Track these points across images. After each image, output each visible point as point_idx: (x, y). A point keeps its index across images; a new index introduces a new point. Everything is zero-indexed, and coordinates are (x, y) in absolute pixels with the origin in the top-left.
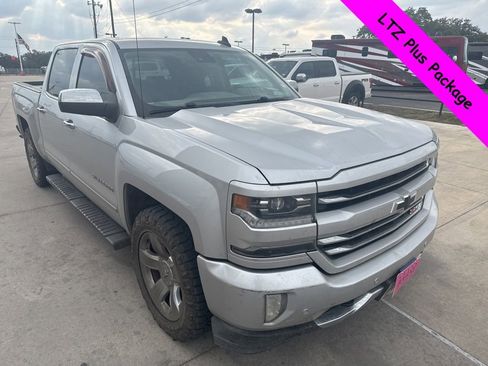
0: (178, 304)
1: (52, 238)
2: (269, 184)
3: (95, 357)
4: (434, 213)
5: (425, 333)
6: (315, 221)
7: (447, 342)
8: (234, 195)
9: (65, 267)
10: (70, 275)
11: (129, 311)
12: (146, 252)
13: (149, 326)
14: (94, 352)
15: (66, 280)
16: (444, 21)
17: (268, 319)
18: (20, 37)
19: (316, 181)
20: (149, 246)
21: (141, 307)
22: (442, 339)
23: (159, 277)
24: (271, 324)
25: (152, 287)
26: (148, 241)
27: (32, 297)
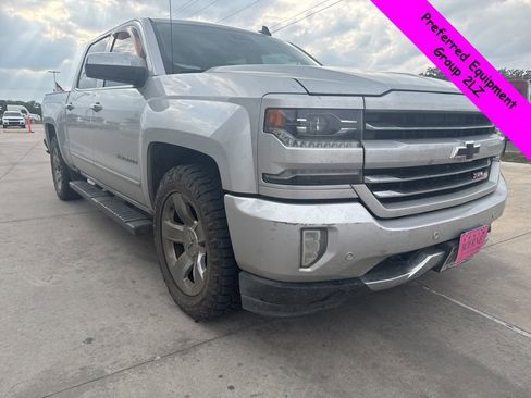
0: (202, 271)
1: (69, 239)
2: (308, 93)
3: (102, 333)
4: (502, 187)
5: (497, 325)
6: (361, 146)
7: (525, 334)
8: (267, 109)
9: (81, 261)
10: (85, 267)
11: (147, 297)
12: (169, 223)
13: (169, 310)
14: (102, 330)
15: (79, 271)
16: (504, 71)
17: (304, 264)
18: (58, 86)
19: (363, 96)
20: (172, 215)
21: (161, 294)
22: (520, 331)
23: (183, 251)
24: (308, 270)
25: (174, 264)
26: (172, 208)
27: (40, 283)
